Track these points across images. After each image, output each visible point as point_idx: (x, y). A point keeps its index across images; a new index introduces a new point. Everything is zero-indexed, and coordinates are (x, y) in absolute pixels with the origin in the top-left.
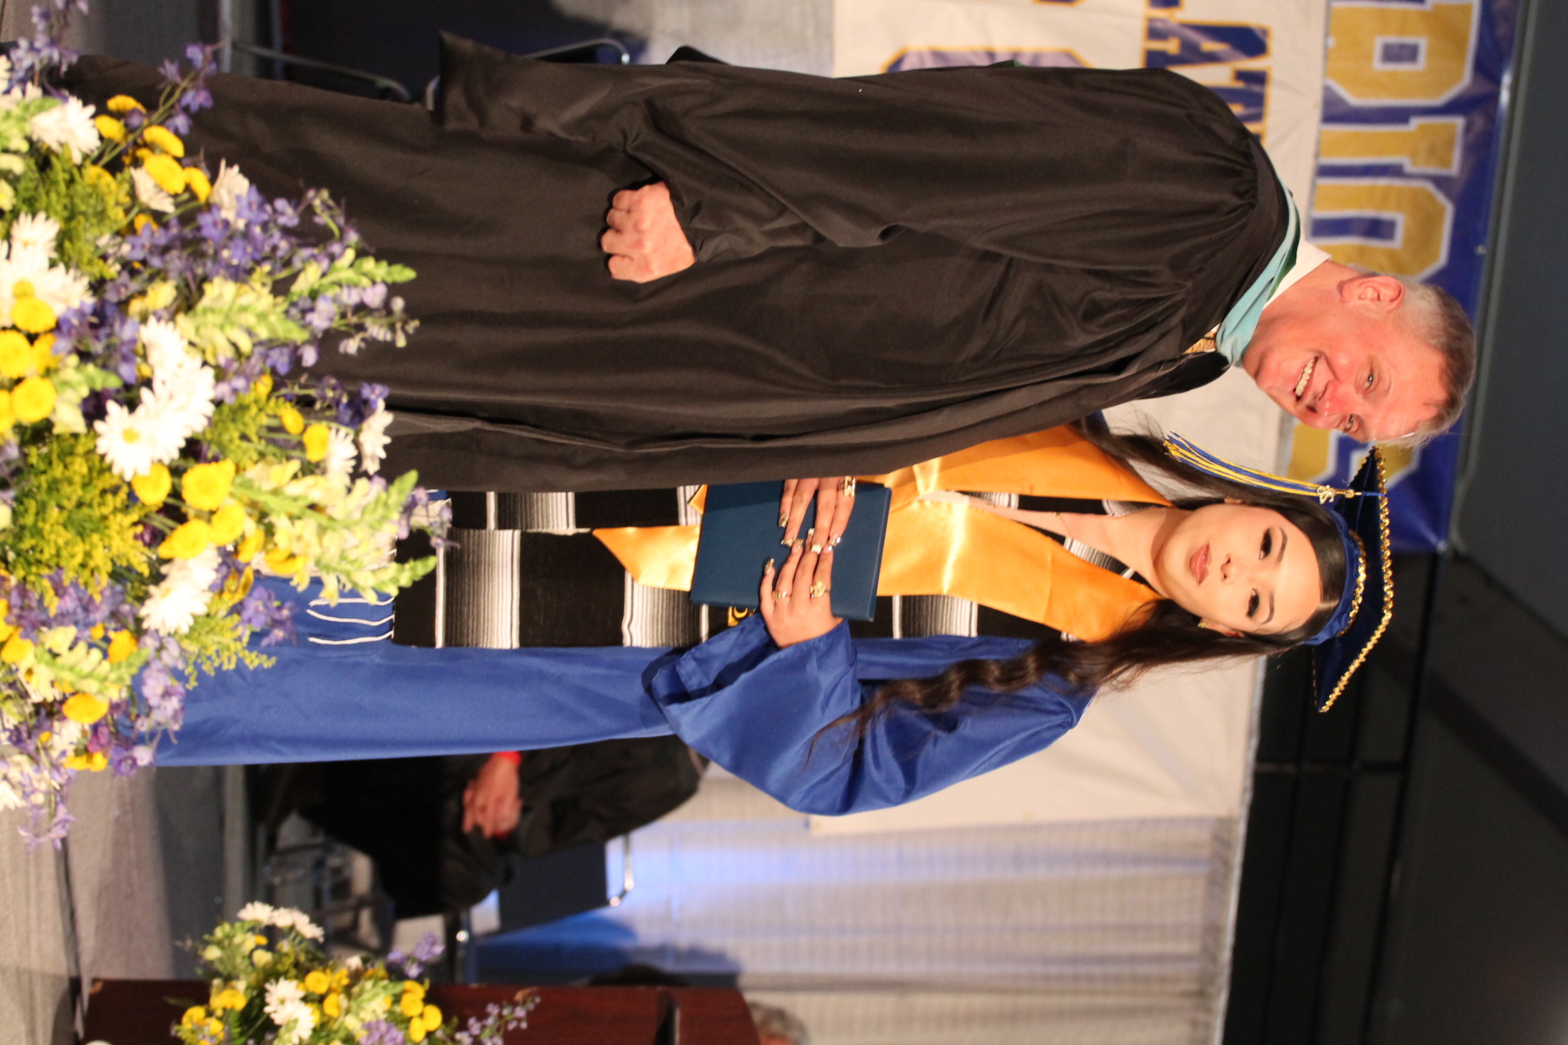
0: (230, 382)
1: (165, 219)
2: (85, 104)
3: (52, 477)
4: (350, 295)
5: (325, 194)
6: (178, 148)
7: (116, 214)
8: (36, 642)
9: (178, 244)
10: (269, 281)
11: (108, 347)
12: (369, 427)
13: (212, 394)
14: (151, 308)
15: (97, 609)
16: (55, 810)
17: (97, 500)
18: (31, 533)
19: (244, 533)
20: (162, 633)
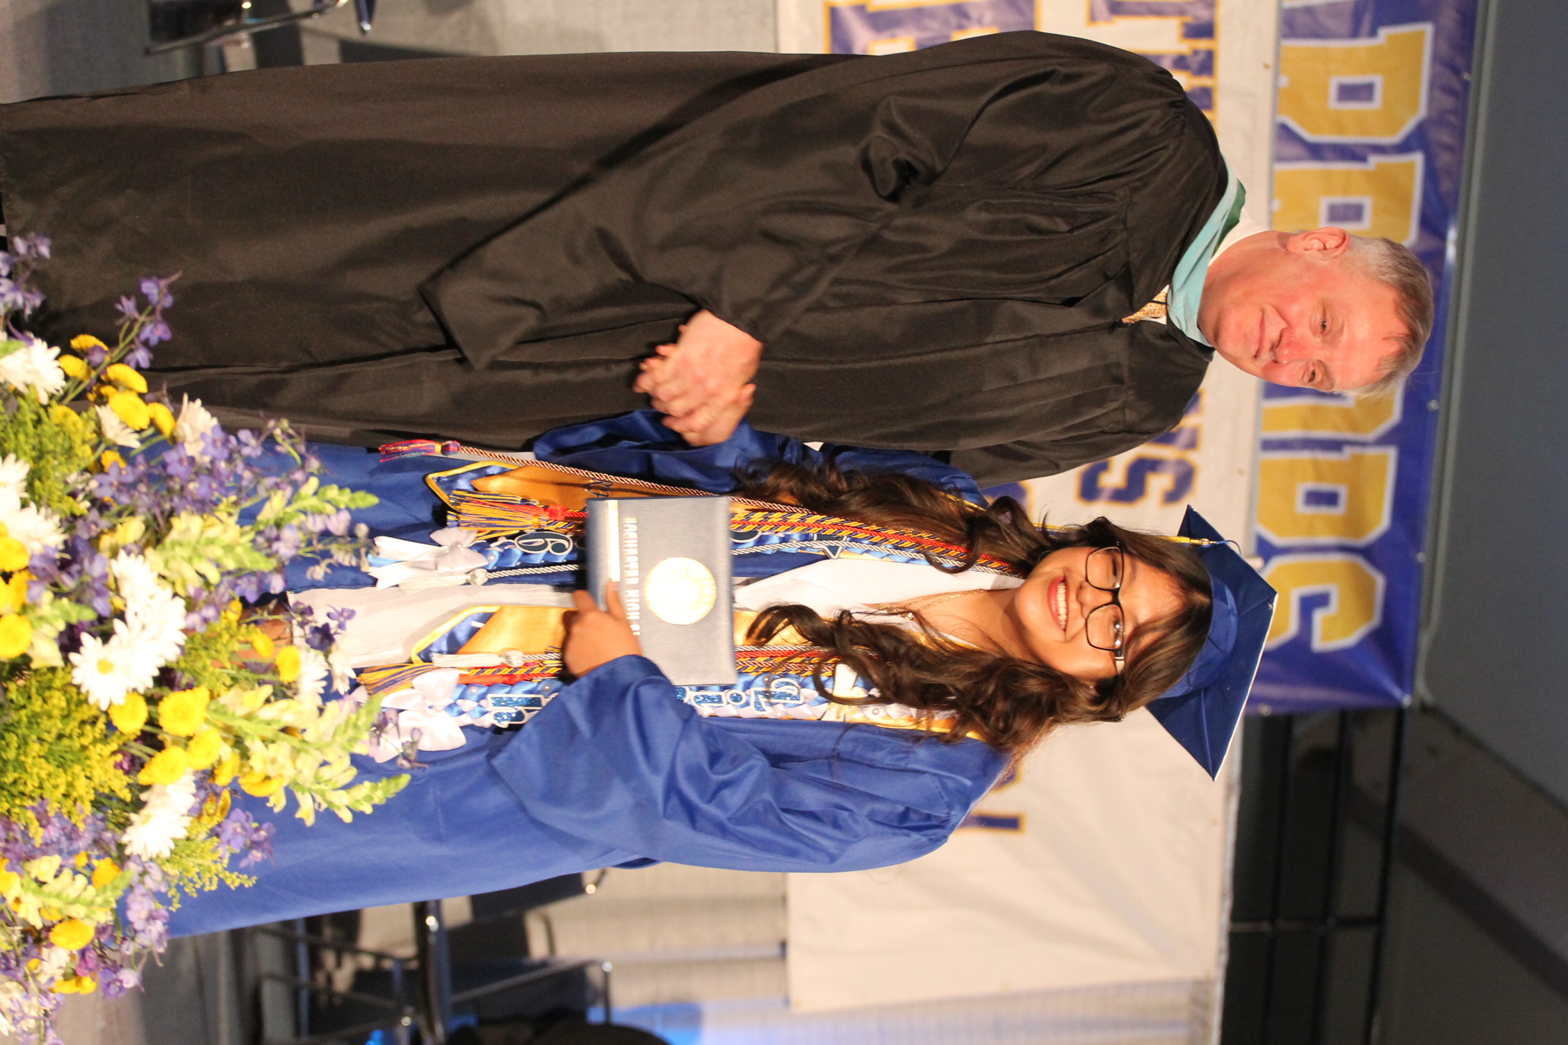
0: (199, 613)
1: (133, 453)
2: (50, 346)
3: (32, 711)
4: (314, 523)
5: (285, 423)
6: (140, 384)
7: (84, 452)
8: (21, 876)
9: (145, 480)
10: (236, 511)
11: (82, 583)
12: (338, 648)
13: (183, 625)
14: (121, 542)
15: (79, 837)
16: (45, 1035)
17: (77, 731)
18: (14, 767)
19: (220, 756)
20: (144, 859)
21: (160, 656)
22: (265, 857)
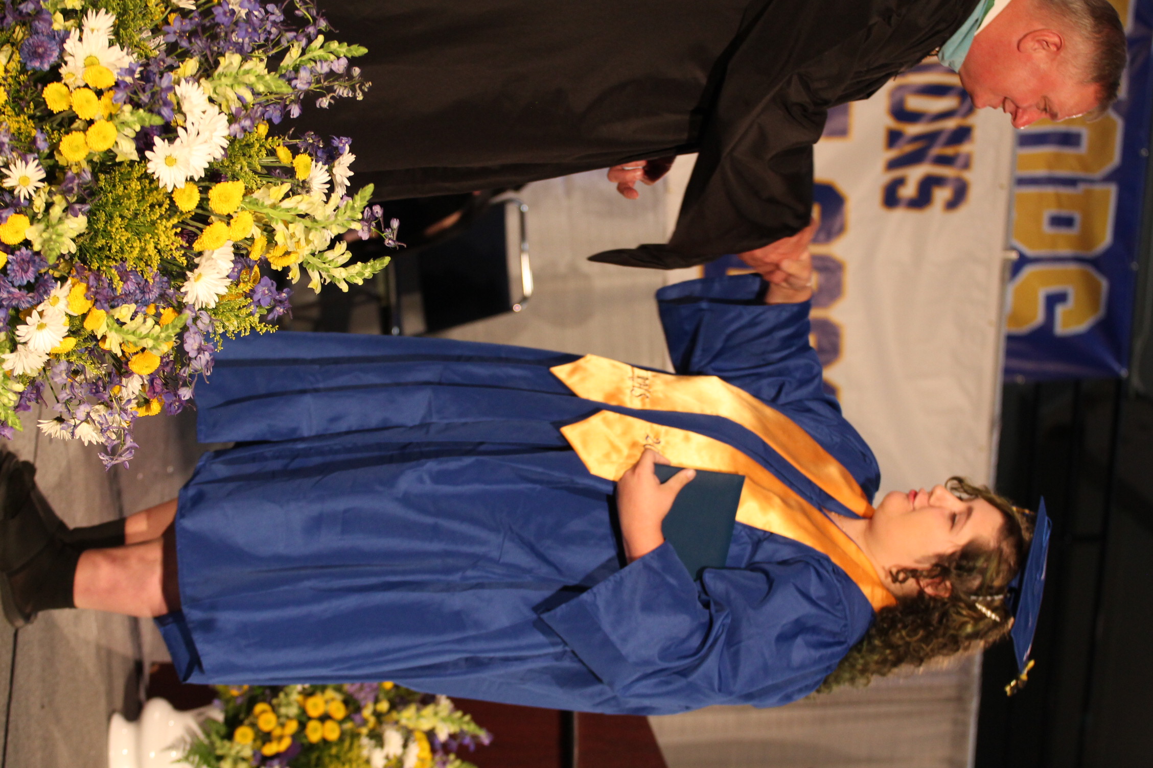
0: (239, 123)
1: (192, 15)
3: (115, 194)
4: (322, 67)
8: (107, 313)
9: (199, 30)
10: (266, 60)
11: (153, 94)
12: (339, 163)
13: (226, 133)
14: (181, 75)
15: (151, 291)
16: (124, 441)
17: (149, 209)
18: (102, 235)
19: (253, 235)
20: (197, 309)
21: (207, 154)
22: (286, 312)
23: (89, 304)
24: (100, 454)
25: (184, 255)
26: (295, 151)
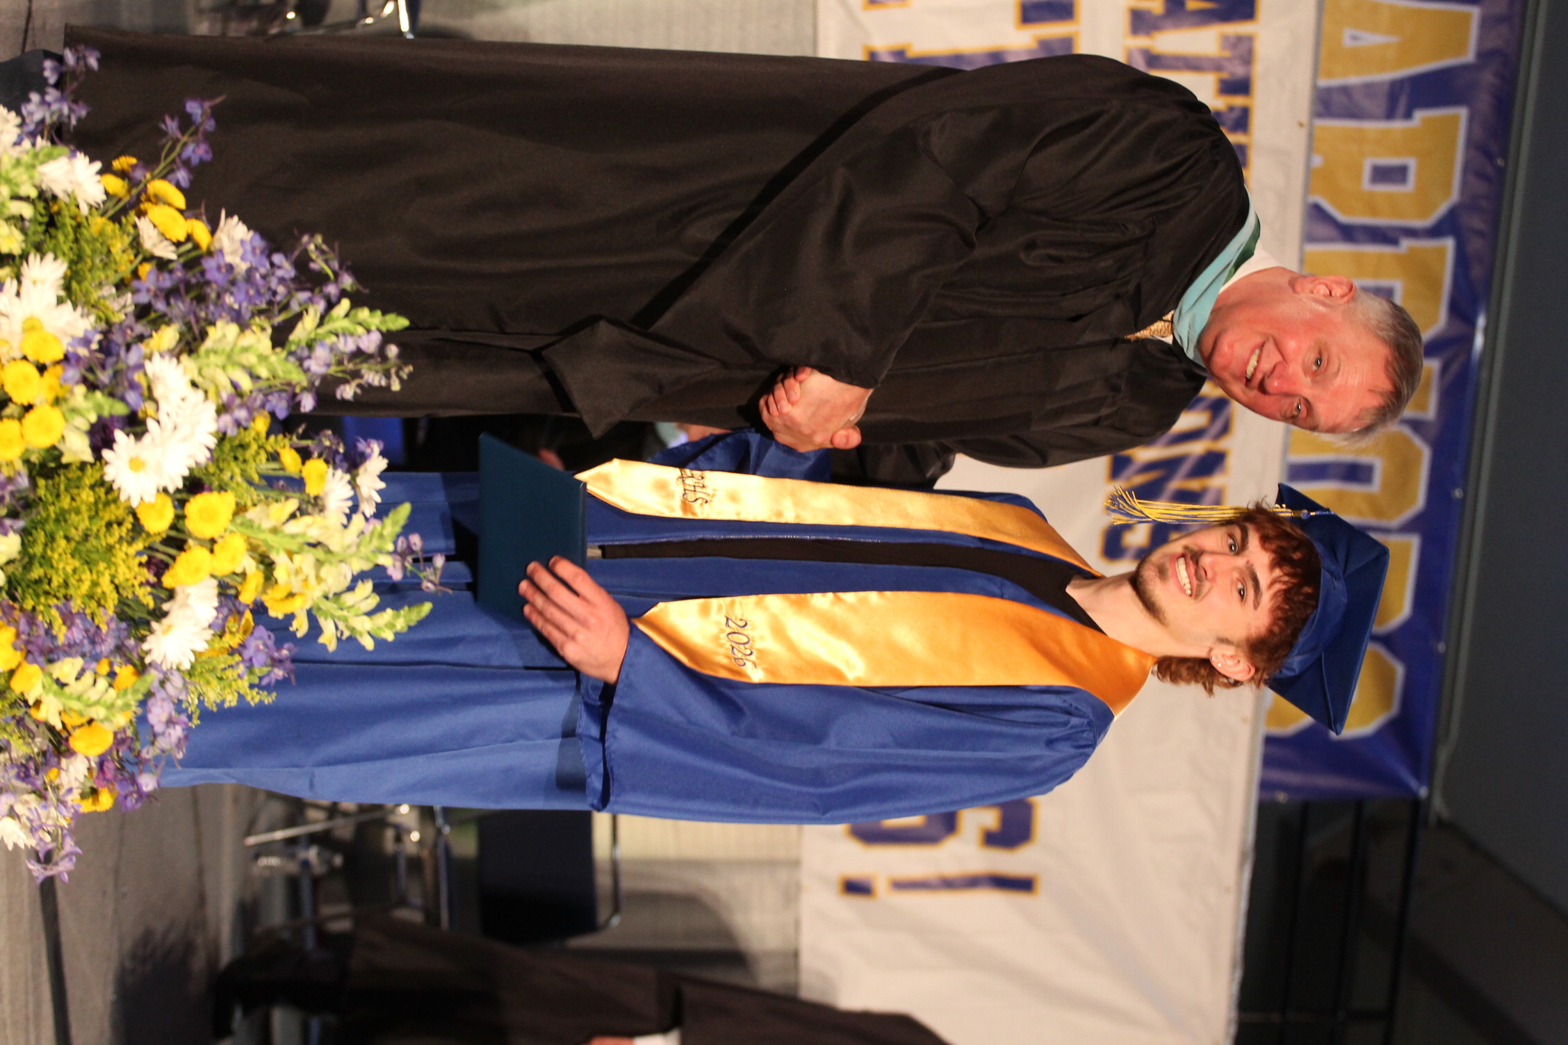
0: (232, 415)
1: (171, 266)
3: (59, 507)
4: (346, 343)
6: (180, 200)
7: (121, 260)
8: (42, 669)
9: (182, 288)
10: (269, 331)
11: (116, 374)
12: (366, 470)
13: (213, 427)
14: (156, 348)
15: (103, 641)
16: (62, 844)
17: (103, 530)
18: (40, 563)
19: (245, 569)
20: (164, 668)
21: (190, 457)
22: (286, 675)
23: (18, 656)
24: (29, 861)
25: (150, 593)
26: (305, 455)
